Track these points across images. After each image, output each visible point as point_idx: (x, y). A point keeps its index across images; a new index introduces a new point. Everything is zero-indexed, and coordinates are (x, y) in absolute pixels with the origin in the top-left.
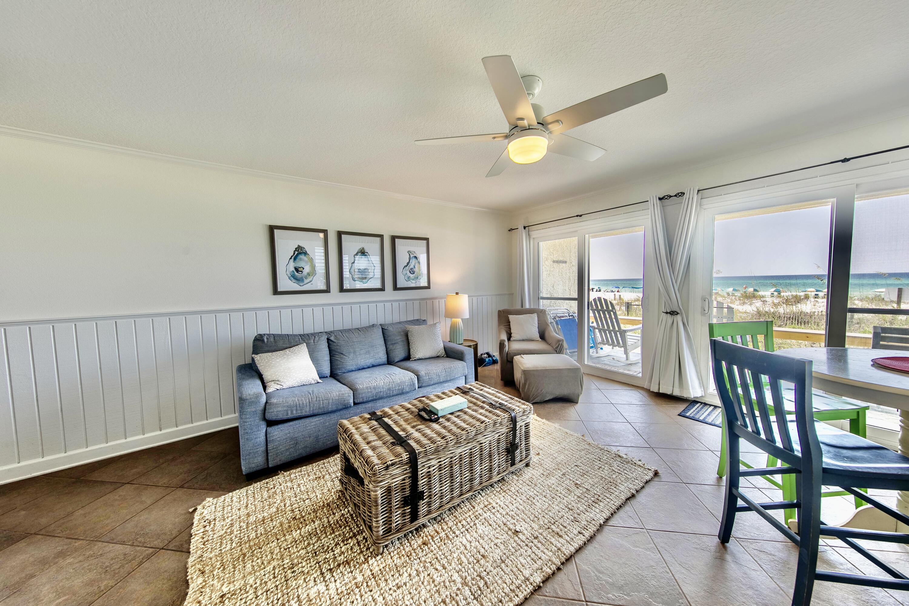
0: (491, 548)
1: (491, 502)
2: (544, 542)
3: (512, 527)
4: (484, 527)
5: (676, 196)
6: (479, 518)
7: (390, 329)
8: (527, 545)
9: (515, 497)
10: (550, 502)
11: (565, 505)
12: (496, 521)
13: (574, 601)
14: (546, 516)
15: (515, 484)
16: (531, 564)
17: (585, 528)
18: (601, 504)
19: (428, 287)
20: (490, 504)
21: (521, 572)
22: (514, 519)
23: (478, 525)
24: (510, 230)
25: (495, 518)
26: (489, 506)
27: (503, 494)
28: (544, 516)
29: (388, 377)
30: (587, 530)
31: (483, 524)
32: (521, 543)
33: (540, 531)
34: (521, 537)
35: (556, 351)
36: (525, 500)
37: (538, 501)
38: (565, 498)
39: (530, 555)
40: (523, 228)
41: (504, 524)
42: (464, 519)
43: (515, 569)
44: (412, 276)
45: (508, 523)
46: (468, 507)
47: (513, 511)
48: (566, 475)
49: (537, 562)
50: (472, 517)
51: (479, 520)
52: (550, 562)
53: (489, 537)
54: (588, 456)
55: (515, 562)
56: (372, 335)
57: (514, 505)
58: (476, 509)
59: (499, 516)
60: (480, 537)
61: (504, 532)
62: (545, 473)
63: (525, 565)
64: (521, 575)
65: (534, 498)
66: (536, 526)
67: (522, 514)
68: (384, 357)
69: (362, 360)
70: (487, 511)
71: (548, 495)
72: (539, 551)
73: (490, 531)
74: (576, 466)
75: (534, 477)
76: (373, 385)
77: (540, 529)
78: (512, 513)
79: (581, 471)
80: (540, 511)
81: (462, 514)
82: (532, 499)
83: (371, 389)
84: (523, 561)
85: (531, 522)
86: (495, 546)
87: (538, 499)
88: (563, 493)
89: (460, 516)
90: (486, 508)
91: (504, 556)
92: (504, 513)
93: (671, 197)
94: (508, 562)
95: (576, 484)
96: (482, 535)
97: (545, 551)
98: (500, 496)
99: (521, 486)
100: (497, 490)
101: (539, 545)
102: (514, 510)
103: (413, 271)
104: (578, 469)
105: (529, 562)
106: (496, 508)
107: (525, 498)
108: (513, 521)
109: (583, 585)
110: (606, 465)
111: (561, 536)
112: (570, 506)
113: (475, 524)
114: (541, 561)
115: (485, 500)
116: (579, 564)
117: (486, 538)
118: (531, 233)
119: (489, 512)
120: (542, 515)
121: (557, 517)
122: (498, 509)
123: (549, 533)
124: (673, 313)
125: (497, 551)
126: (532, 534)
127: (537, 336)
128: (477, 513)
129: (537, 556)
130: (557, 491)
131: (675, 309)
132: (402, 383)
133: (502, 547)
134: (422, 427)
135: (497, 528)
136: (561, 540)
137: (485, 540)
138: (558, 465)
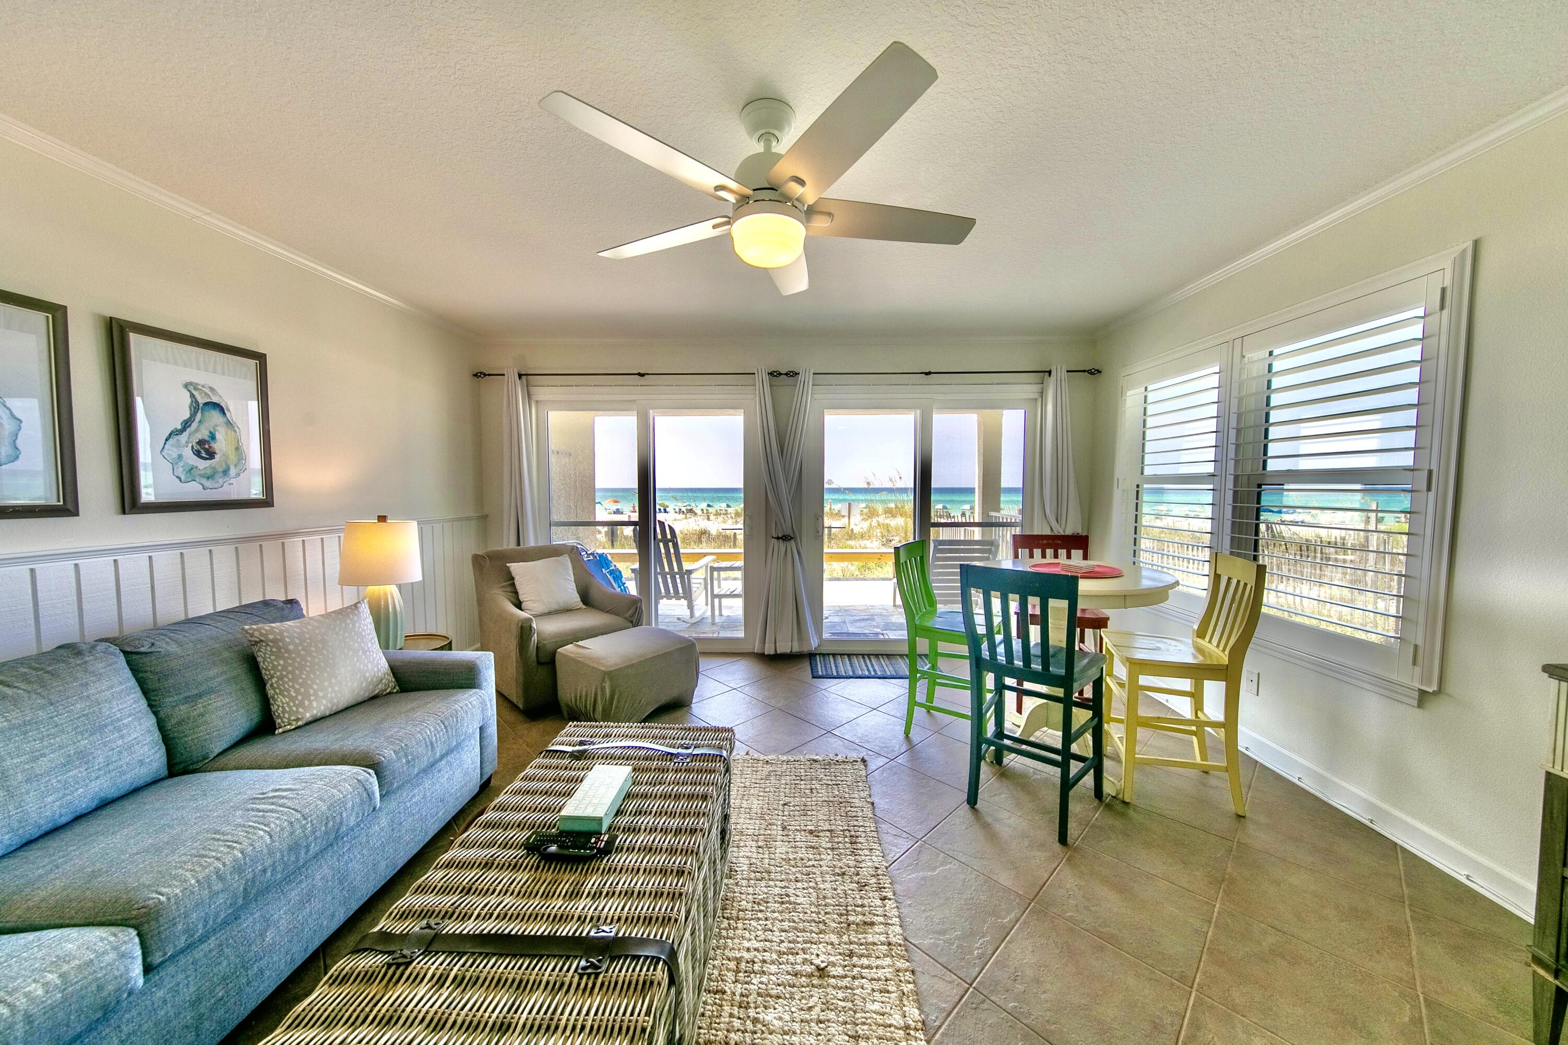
0: (820, 1035)
1: (738, 956)
2: (865, 951)
3: (809, 969)
4: (772, 1010)
5: (786, 374)
6: (748, 1003)
7: (166, 646)
8: (854, 978)
9: (760, 915)
10: (811, 884)
11: (831, 872)
12: (779, 981)
13: (964, 1000)
14: (829, 909)
15: (741, 893)
16: (887, 1000)
17: (880, 888)
18: (860, 840)
19: (267, 502)
20: (738, 960)
21: (890, 1026)
22: (797, 954)
23: (761, 1016)
24: (479, 375)
25: (773, 978)
26: (743, 966)
27: (740, 925)
28: (826, 913)
29: (271, 811)
30: (884, 888)
31: (766, 1007)
32: (846, 982)
33: (845, 938)
34: (836, 973)
35: (632, 622)
36: (780, 909)
37: (797, 896)
38: (821, 863)
39: (873, 989)
40: (517, 376)
41: (796, 975)
42: (728, 1031)
43: (880, 1031)
44: (202, 464)
45: (798, 967)
46: (709, 1001)
47: (782, 942)
48: (788, 827)
49: (890, 988)
50: (736, 1012)
51: (752, 1005)
52: (901, 974)
53: (798, 1019)
54: (783, 782)
55: (869, 1021)
56: (86, 685)
57: (775, 929)
58: (729, 992)
59: (773, 968)
60: (786, 1033)
61: (807, 989)
62: (760, 844)
63: (884, 1010)
64: (896, 1031)
65: (788, 896)
66: (834, 938)
67: (798, 934)
68: (158, 755)
69: (50, 799)
70: (748, 979)
71: (799, 875)
72: (874, 970)
73: (787, 1008)
74: (785, 804)
75: (754, 861)
76: (228, 860)
77: (841, 936)
78: (785, 944)
79: (798, 808)
80: (814, 909)
81: (714, 1025)
82: (787, 899)
83: (220, 878)
84: (876, 1006)
85: (821, 936)
86: (821, 1025)
87: (794, 892)
88: (811, 856)
89: (714, 1032)
90: (741, 974)
91: (848, 1026)
92: (775, 956)
93: (780, 374)
94: (863, 1030)
95: (811, 832)
96: (786, 1028)
97: (879, 962)
98: (739, 932)
99: (751, 890)
100: (722, 926)
101: (865, 961)
102: (782, 938)
103: (207, 451)
104: (792, 808)
105: (882, 999)
106: (755, 960)
107: (777, 905)
108: (799, 958)
109: (949, 968)
110: (814, 782)
111: (872, 924)
112: (837, 870)
113: (755, 1021)
114: (892, 982)
115: (724, 962)
116: (920, 943)
117: (796, 1027)
118: (534, 390)
119: (752, 975)
120: (822, 912)
121: (841, 900)
122: (761, 958)
123: (856, 931)
124: (785, 538)
125: (832, 1030)
126: (840, 954)
127: (576, 599)
128: (737, 998)
129: (879, 979)
130: (803, 860)
131: (788, 532)
132: (336, 805)
133: (831, 1015)
134: (593, 882)
135: (792, 993)
136: (877, 929)
137: (798, 1032)
138: (762, 818)
